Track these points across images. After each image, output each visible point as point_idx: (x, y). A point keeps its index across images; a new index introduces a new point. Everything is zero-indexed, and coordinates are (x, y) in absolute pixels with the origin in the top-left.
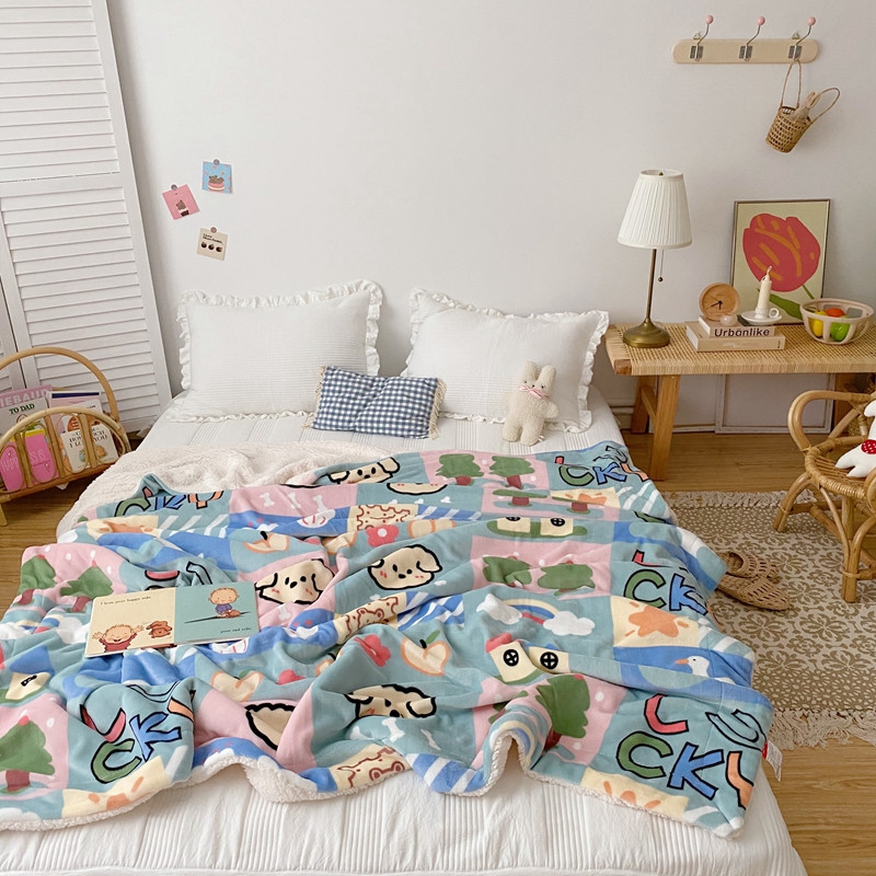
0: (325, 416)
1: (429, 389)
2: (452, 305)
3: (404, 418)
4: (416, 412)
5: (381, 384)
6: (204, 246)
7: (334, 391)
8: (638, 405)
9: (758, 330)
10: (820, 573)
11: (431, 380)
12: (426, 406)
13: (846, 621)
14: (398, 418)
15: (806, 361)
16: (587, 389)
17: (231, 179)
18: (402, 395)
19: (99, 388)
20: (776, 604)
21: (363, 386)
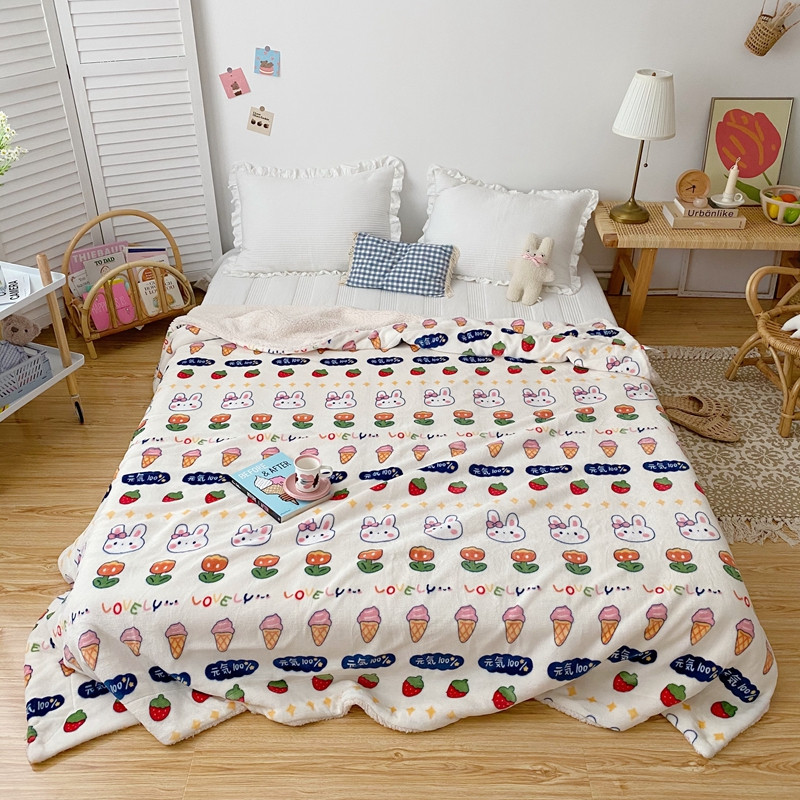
0: (357, 275)
1: (445, 255)
2: (464, 180)
3: (425, 280)
4: (434, 275)
5: (404, 249)
6: (253, 122)
7: (365, 254)
8: (616, 271)
9: (725, 212)
10: (761, 413)
11: (447, 247)
12: (442, 269)
14: (420, 279)
15: (762, 239)
16: (578, 258)
17: (279, 63)
19: (166, 245)
21: (389, 250)
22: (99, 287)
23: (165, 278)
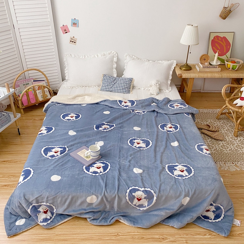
0: (103, 87)
1: (130, 81)
2: (135, 58)
3: (124, 88)
4: (127, 87)
5: (118, 79)
6: (71, 41)
7: (106, 81)
8: (182, 85)
9: (214, 67)
10: (229, 129)
11: (131, 78)
12: (129, 85)
13: (235, 141)
14: (123, 88)
15: (226, 75)
16: (170, 81)
17: (79, 23)
19: (45, 79)
21: (113, 80)
22: (24, 93)
23: (45, 89)
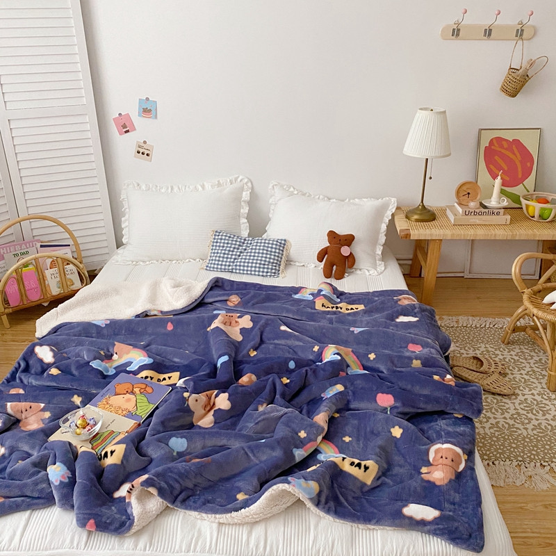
0: (213, 262)
1: (280, 246)
2: (296, 192)
3: (264, 265)
5: (249, 242)
6: (138, 152)
7: (219, 246)
8: (415, 259)
9: (493, 212)
10: (534, 371)
11: (282, 240)
12: (278, 257)
13: (549, 403)
14: (260, 264)
15: (524, 232)
16: (382, 248)
17: (156, 109)
18: (263, 250)
19: (70, 242)
20: (505, 391)
21: (238, 243)
22: (11, 273)
23: (67, 266)
